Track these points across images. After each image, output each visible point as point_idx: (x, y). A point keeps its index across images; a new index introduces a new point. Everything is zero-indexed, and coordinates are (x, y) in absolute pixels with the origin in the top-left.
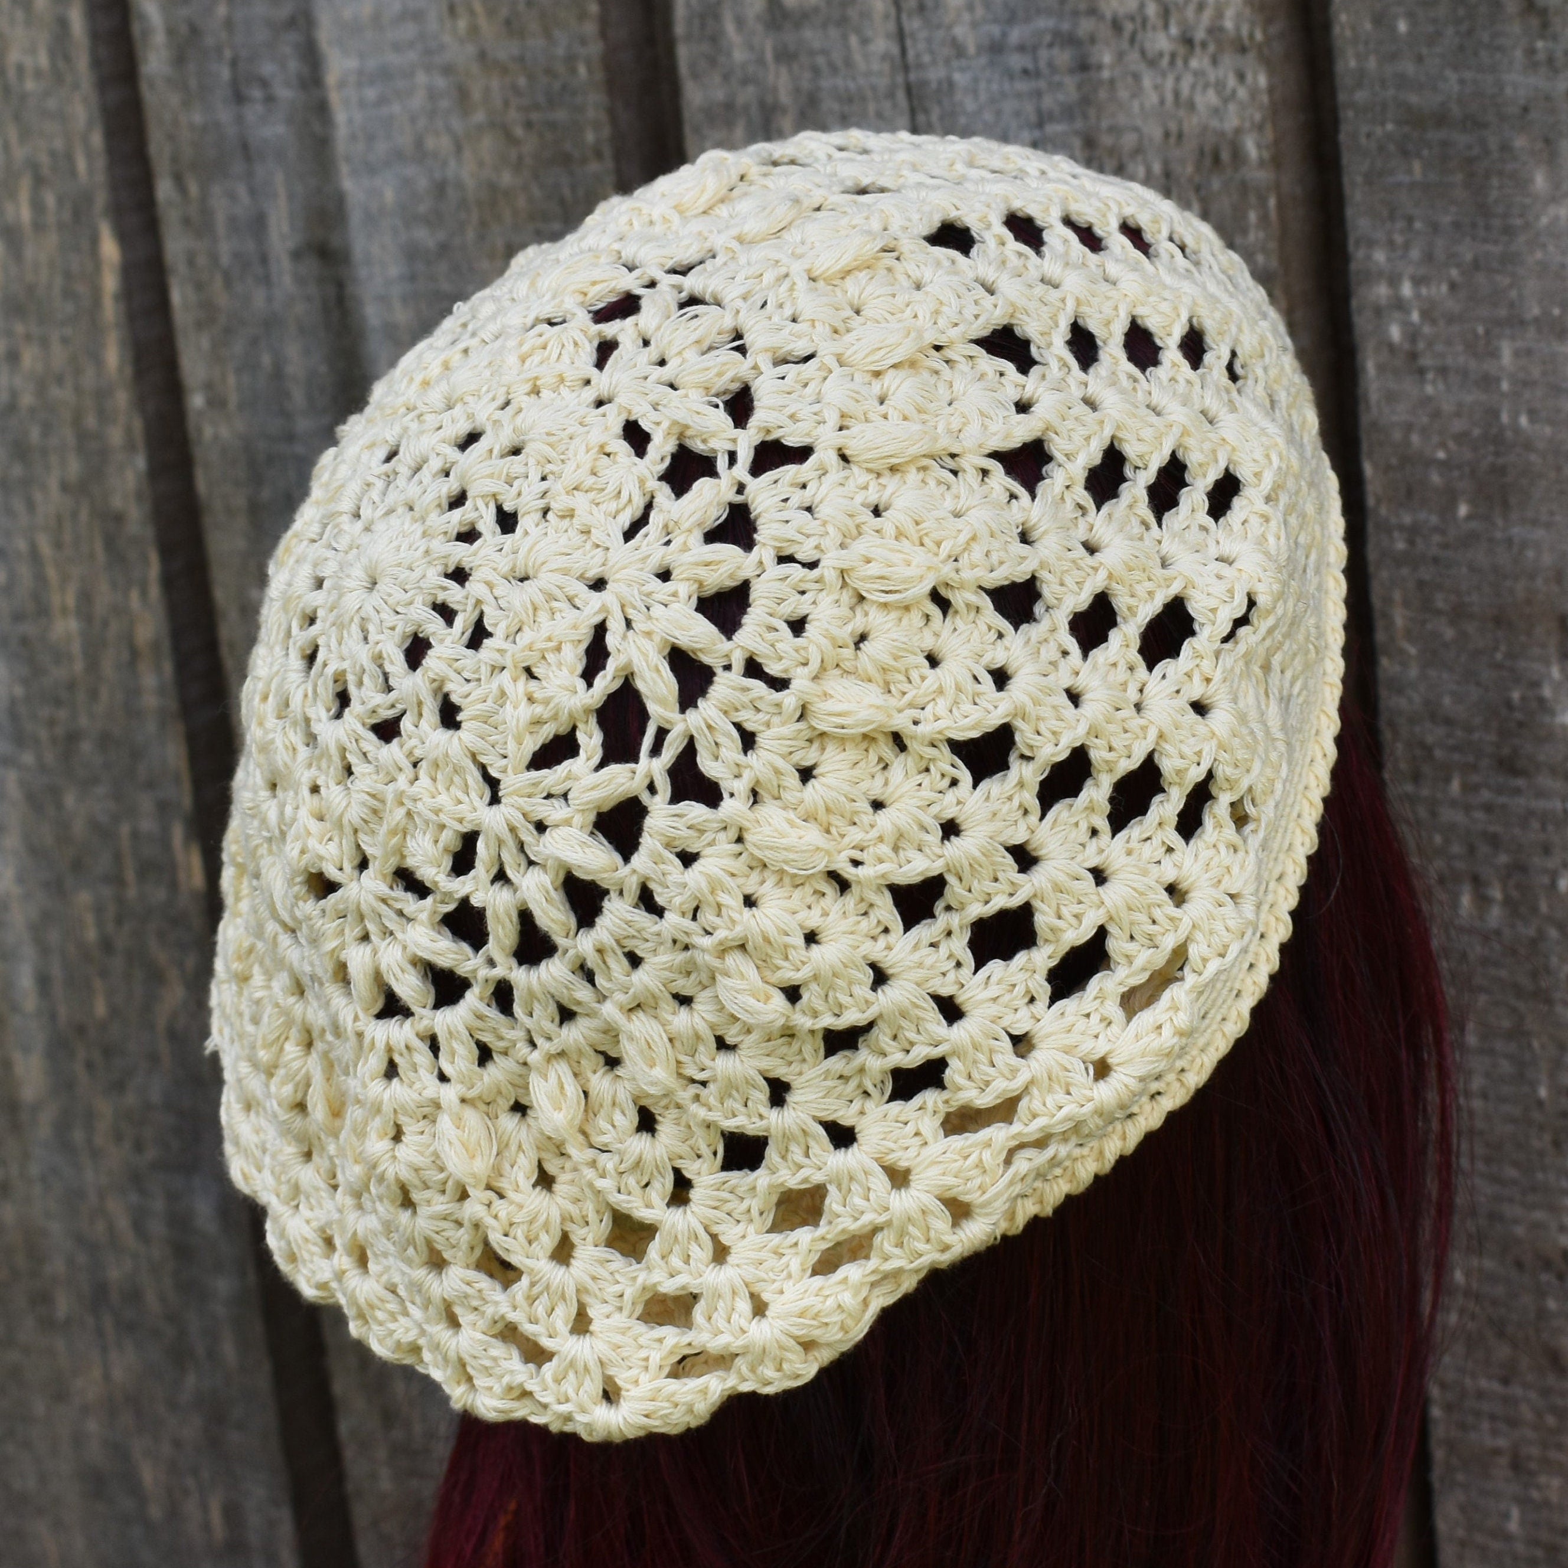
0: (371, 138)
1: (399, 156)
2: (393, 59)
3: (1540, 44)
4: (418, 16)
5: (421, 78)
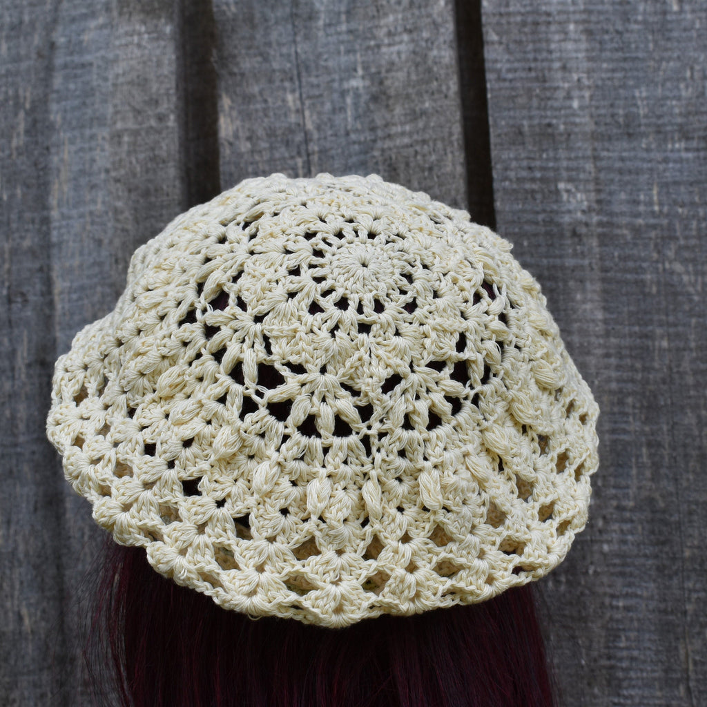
0: (72, 314)
2: (86, 281)
3: (578, 247)
4: (100, 264)
5: (99, 289)
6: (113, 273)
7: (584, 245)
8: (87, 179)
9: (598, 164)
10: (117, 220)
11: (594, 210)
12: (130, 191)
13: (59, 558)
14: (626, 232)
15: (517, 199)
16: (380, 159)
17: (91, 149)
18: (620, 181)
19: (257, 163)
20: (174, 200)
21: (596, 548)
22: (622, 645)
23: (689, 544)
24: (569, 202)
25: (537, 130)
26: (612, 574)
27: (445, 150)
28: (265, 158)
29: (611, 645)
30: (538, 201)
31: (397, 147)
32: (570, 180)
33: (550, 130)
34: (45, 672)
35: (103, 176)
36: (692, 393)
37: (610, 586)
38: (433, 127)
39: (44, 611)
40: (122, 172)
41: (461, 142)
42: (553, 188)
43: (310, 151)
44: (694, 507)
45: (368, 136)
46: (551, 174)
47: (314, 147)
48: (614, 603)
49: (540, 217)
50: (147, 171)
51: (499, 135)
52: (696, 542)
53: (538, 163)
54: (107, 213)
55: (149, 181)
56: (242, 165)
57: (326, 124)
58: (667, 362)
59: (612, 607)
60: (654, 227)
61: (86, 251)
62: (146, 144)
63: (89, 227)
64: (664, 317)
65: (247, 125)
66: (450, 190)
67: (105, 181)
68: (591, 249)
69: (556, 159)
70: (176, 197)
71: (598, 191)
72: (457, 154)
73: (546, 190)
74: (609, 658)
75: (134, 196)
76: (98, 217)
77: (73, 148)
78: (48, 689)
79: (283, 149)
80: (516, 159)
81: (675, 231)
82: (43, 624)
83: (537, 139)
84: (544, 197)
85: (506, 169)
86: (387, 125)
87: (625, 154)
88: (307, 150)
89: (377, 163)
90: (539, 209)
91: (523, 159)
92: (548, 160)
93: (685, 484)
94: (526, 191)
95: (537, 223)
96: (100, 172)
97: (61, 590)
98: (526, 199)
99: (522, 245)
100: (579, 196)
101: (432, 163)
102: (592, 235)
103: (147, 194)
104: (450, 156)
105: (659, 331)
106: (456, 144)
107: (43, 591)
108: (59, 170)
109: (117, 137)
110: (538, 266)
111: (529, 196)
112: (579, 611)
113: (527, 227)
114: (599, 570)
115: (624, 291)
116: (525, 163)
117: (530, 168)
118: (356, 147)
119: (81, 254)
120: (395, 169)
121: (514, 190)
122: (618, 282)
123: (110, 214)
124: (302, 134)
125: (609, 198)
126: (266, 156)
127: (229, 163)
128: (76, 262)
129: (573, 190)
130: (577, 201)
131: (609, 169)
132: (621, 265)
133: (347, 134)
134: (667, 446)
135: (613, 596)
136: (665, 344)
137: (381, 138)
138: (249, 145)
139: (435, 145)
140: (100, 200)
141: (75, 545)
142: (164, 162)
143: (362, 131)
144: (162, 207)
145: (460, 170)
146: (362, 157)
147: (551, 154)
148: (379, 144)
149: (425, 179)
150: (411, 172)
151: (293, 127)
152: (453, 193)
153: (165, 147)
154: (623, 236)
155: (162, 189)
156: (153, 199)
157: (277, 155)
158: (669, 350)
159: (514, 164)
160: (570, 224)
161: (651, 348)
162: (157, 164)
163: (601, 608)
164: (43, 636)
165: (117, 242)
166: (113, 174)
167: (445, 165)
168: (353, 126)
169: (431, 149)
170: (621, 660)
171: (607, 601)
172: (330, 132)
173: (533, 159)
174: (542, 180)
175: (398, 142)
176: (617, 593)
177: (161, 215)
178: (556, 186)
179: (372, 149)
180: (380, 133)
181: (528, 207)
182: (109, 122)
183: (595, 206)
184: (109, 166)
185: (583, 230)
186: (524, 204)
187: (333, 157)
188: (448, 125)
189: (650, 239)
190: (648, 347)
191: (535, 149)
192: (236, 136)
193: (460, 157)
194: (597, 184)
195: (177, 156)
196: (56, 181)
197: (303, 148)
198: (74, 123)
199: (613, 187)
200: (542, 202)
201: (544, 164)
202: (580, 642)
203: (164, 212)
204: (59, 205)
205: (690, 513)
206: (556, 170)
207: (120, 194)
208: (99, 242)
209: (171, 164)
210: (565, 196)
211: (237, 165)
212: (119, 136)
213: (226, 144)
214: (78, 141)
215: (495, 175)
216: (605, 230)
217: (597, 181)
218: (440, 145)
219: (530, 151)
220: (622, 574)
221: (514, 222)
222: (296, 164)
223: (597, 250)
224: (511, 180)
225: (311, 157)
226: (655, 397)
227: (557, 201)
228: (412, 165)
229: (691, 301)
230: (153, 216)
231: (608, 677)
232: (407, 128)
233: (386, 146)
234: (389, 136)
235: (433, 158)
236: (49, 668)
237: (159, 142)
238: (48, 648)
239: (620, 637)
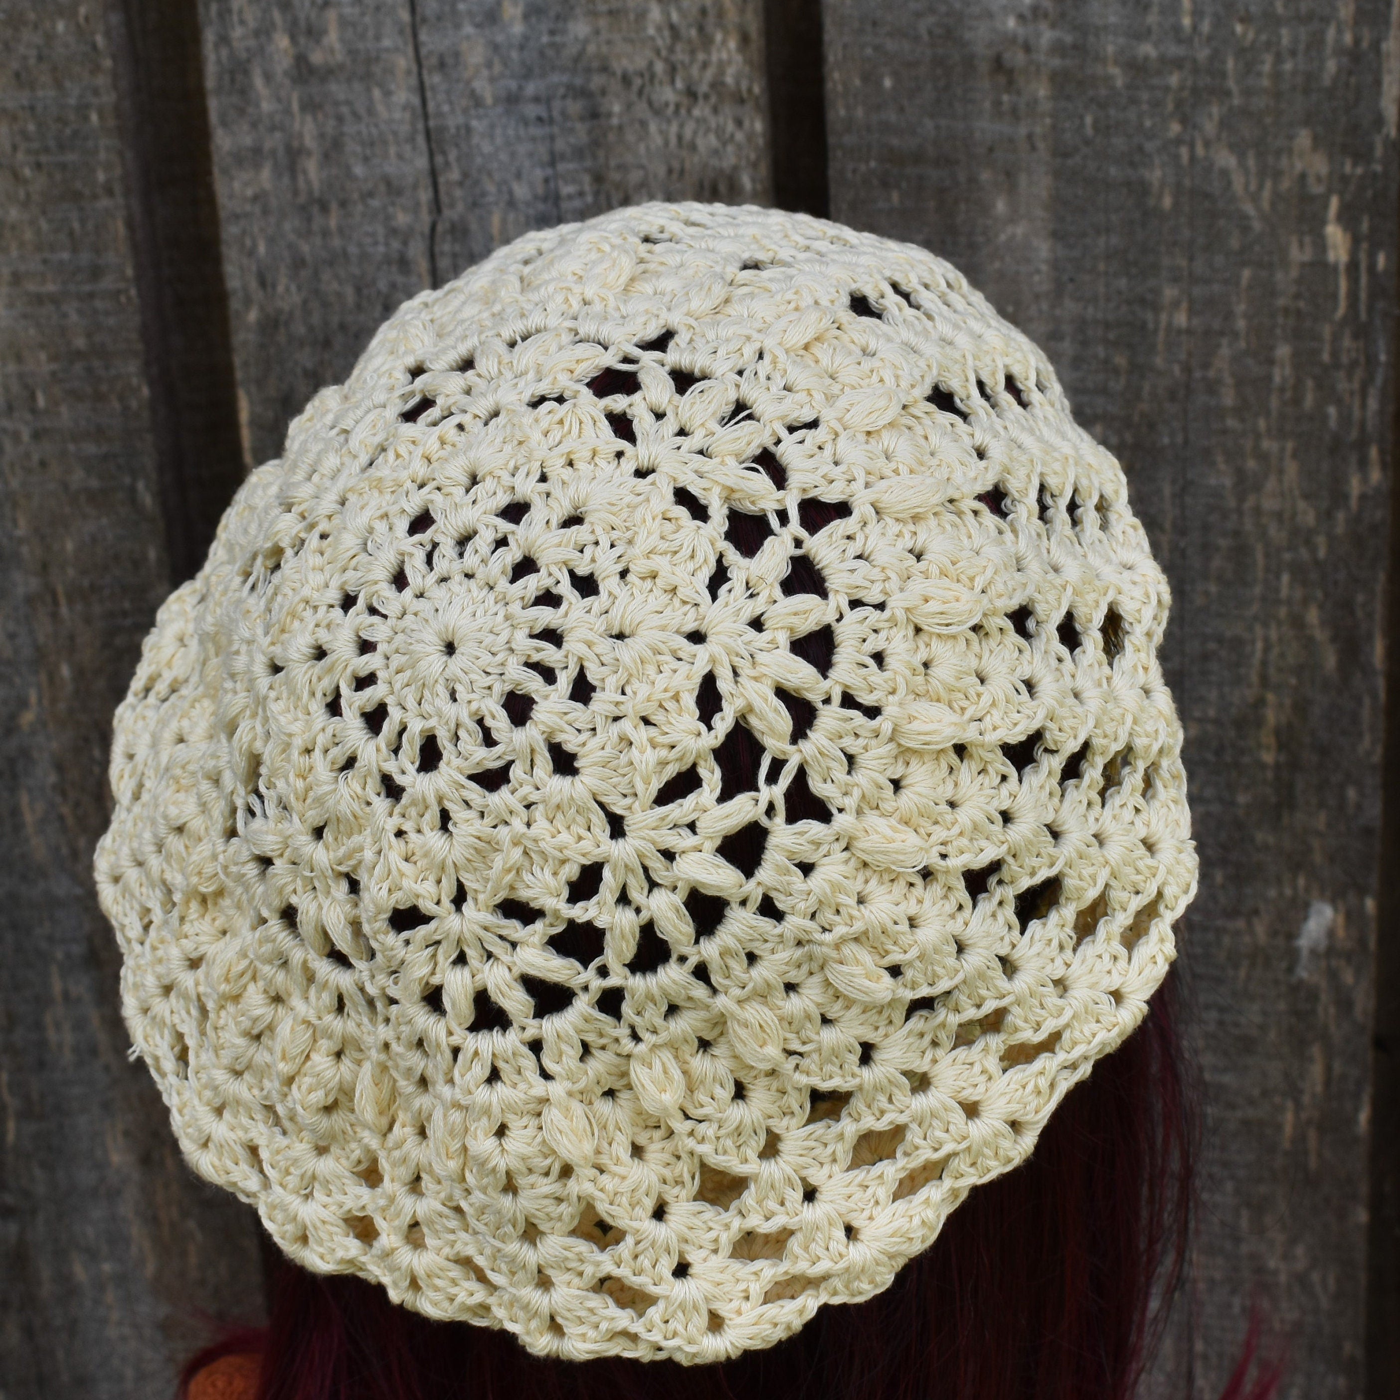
3: (1005, 98)
11: (1046, 16)
14: (1113, 70)
23: (1197, 714)
36: (1231, 423)
44: (1212, 646)
49: (923, 25)
52: (1212, 713)
58: (1183, 356)
60: (1178, 64)
64: (1183, 263)
68: (1033, 103)
81: (1223, 75)
93: (1199, 601)
95: (915, 38)
99: (879, 85)
102: (1038, 73)
105: (1169, 292)
113: (892, 46)
115: (1101, 200)
122: (1089, 181)
132: (1099, 143)
134: (1168, 525)
136: (1181, 319)
154: (1108, 79)
158: (1189, 332)
160: (990, 44)
161: (1151, 326)
183: (1049, 6)
185: (1018, 58)
189: (1167, 89)
190: (1143, 326)
205: (1206, 657)
216: (1068, 62)
223: (1046, 106)
226: (1152, 426)
229: (1245, 229)
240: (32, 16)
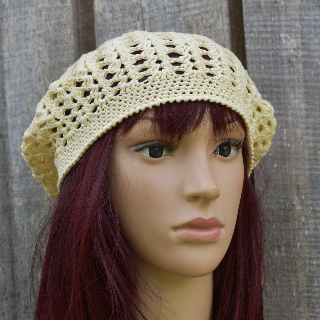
0: (16, 109)
1: (23, 112)
2: (23, 91)
3: (291, 69)
4: (31, 81)
5: (30, 95)
6: (38, 86)
7: (295, 68)
8: (23, 35)
9: (303, 23)
10: (40, 57)
11: (300, 48)
12: (46, 41)
13: (11, 240)
14: (317, 60)
15: (258, 43)
16: (183, 22)
17: (25, 19)
18: (314, 32)
19: (115, 25)
20: (71, 46)
21: (301, 232)
22: (315, 285)
24: (286, 44)
25: (269, 4)
26: (310, 247)
27: (218, 16)
28: (120, 22)
29: (309, 285)
30: (269, 44)
31: (192, 15)
32: (287, 32)
33: (276, 5)
34: (5, 301)
35: (32, 33)
37: (309, 253)
38: (212, 4)
39: (3, 269)
40: (42, 31)
41: (227, 12)
42: (277, 37)
43: (144, 18)
45: (176, 9)
46: (277, 29)
47: (146, 16)
48: (311, 262)
49: (271, 53)
50: (56, 31)
51: (248, 8)
53: (269, 23)
54: (34, 53)
55: (57, 36)
56: (107, 26)
57: (153, 3)
59: (310, 265)
61: (23, 75)
62: (55, 15)
63: (24, 61)
65: (110, 4)
66: (221, 39)
67: (33, 36)
68: (298, 70)
69: (279, 21)
70: (72, 45)
71: (303, 38)
72: (225, 18)
73: (274, 38)
74: (308, 292)
75: (48, 44)
76: (29, 56)
77: (15, 19)
78: (6, 310)
79: (130, 17)
80: (257, 21)
82: (3, 275)
83: (269, 9)
84: (273, 42)
85: (252, 26)
86: (186, 3)
87: (317, 18)
88: (143, 17)
89: (181, 24)
90: (270, 48)
91: (261, 21)
92: (275, 21)
94: (263, 38)
95: (269, 56)
96: (30, 31)
97: (12, 258)
98: (263, 43)
99: (260, 68)
100: (292, 41)
101: (211, 24)
102: (299, 62)
103: (55, 43)
104: (221, 20)
106: (224, 13)
107: (3, 258)
108: (8, 31)
109: (39, 12)
110: (269, 79)
111: (265, 41)
112: (292, 267)
113: (263, 59)
114: (302, 244)
115: (317, 92)
116: (262, 23)
117: (265, 26)
118: (170, 15)
119: (21, 76)
120: (191, 28)
121: (256, 38)
122: (313, 88)
123: (36, 54)
124: (140, 9)
125: (308, 42)
126: (120, 21)
127: (100, 25)
128: (18, 81)
129: (289, 38)
130: (291, 44)
131: (309, 26)
132: (315, 78)
133: (165, 8)
135: (310, 259)
137: (183, 11)
138: (111, 15)
139: (212, 14)
140: (30, 47)
141: (19, 233)
142: (65, 25)
143: (173, 7)
144: (64, 50)
145: (227, 27)
146: (173, 21)
147: (277, 18)
148: (182, 14)
149: (207, 32)
150: (200, 29)
151: (135, 5)
152: (223, 40)
153: (65, 17)
154: (316, 62)
155: (64, 40)
156: (59, 46)
157: (126, 20)
159: (256, 24)
160: (287, 56)
162: (61, 26)
163: (304, 265)
164: (3, 282)
165: (40, 69)
166: (37, 32)
167: (218, 25)
168: (168, 4)
169: (211, 16)
170: (314, 293)
171: (307, 261)
172: (155, 8)
173: (267, 21)
174: (272, 32)
175: (192, 12)
176: (313, 257)
177: (64, 55)
178: (279, 36)
179: (178, 16)
180: (182, 8)
181: (264, 47)
182: (35, 4)
183: (301, 46)
184: (35, 28)
185: (294, 59)
186: (261, 46)
187: (157, 21)
188: (220, 3)
191: (268, 15)
192: (104, 10)
193: (227, 20)
194: (302, 34)
195: (72, 22)
196: (7, 36)
197: (140, 16)
198: (16, 4)
199: (311, 36)
200: (272, 44)
201: (273, 24)
202: (292, 283)
203: (65, 52)
204: (8, 50)
206: (280, 26)
207: (41, 43)
208: (30, 70)
209: (69, 26)
210: (284, 41)
211: (104, 26)
212: (40, 11)
213: (98, 14)
214: (18, 14)
215: (246, 30)
216: (306, 59)
217: (302, 32)
218: (215, 14)
219: (265, 16)
220: (315, 247)
221: (256, 55)
222: (137, 25)
223: (302, 70)
224: (254, 33)
225: (145, 22)
227: (280, 44)
228: (200, 25)
230: (59, 55)
231: (307, 302)
232: (198, 5)
233: (186, 15)
234: (187, 9)
235: (212, 21)
236: (7, 299)
237: (62, 14)
238: (5, 288)
239: (314, 281)
240: (58, 67)
